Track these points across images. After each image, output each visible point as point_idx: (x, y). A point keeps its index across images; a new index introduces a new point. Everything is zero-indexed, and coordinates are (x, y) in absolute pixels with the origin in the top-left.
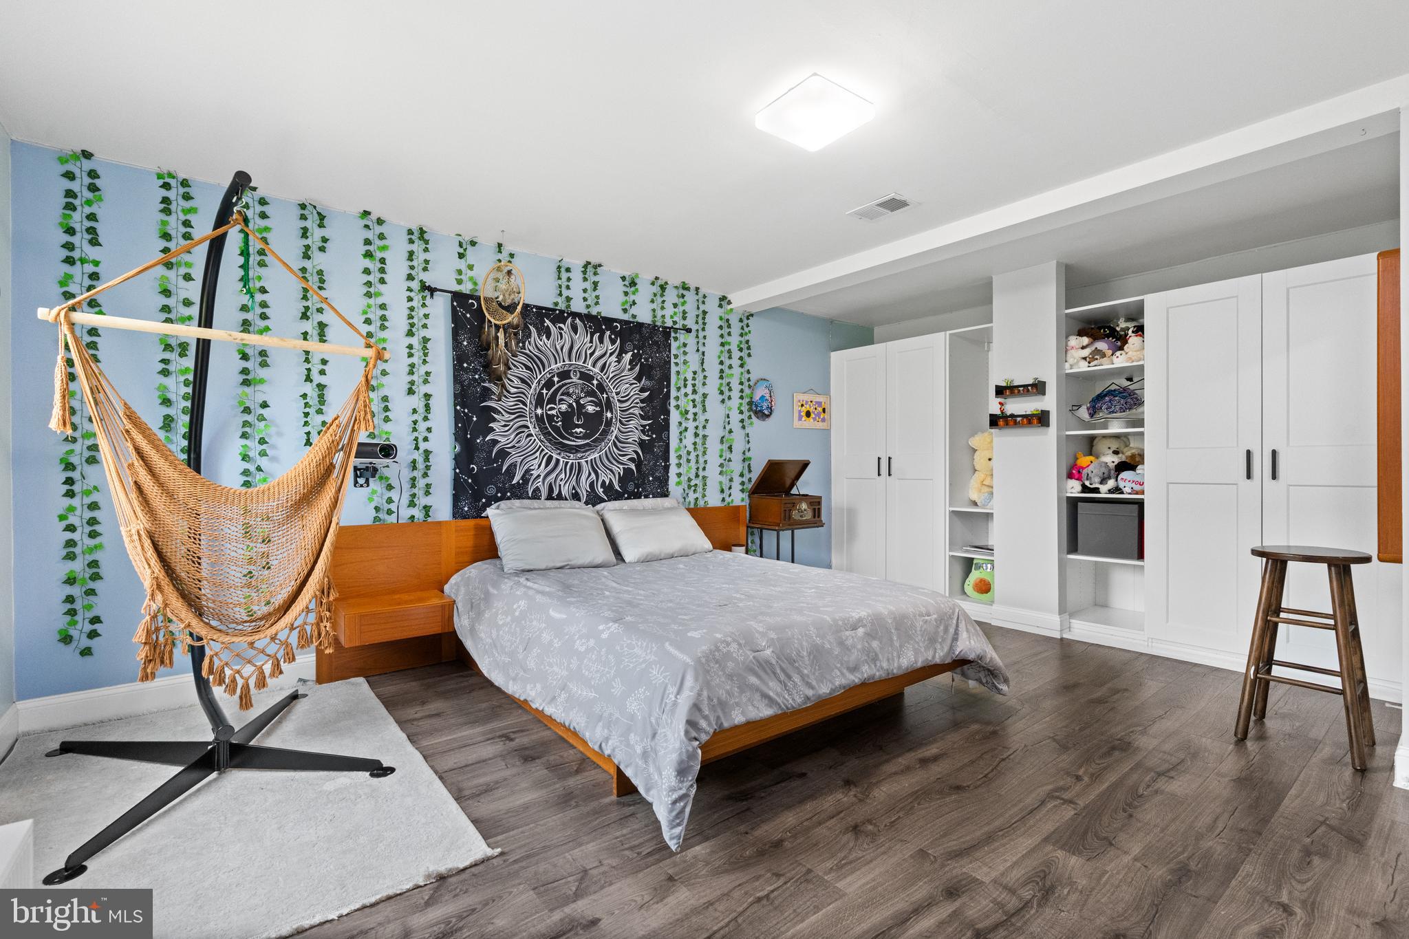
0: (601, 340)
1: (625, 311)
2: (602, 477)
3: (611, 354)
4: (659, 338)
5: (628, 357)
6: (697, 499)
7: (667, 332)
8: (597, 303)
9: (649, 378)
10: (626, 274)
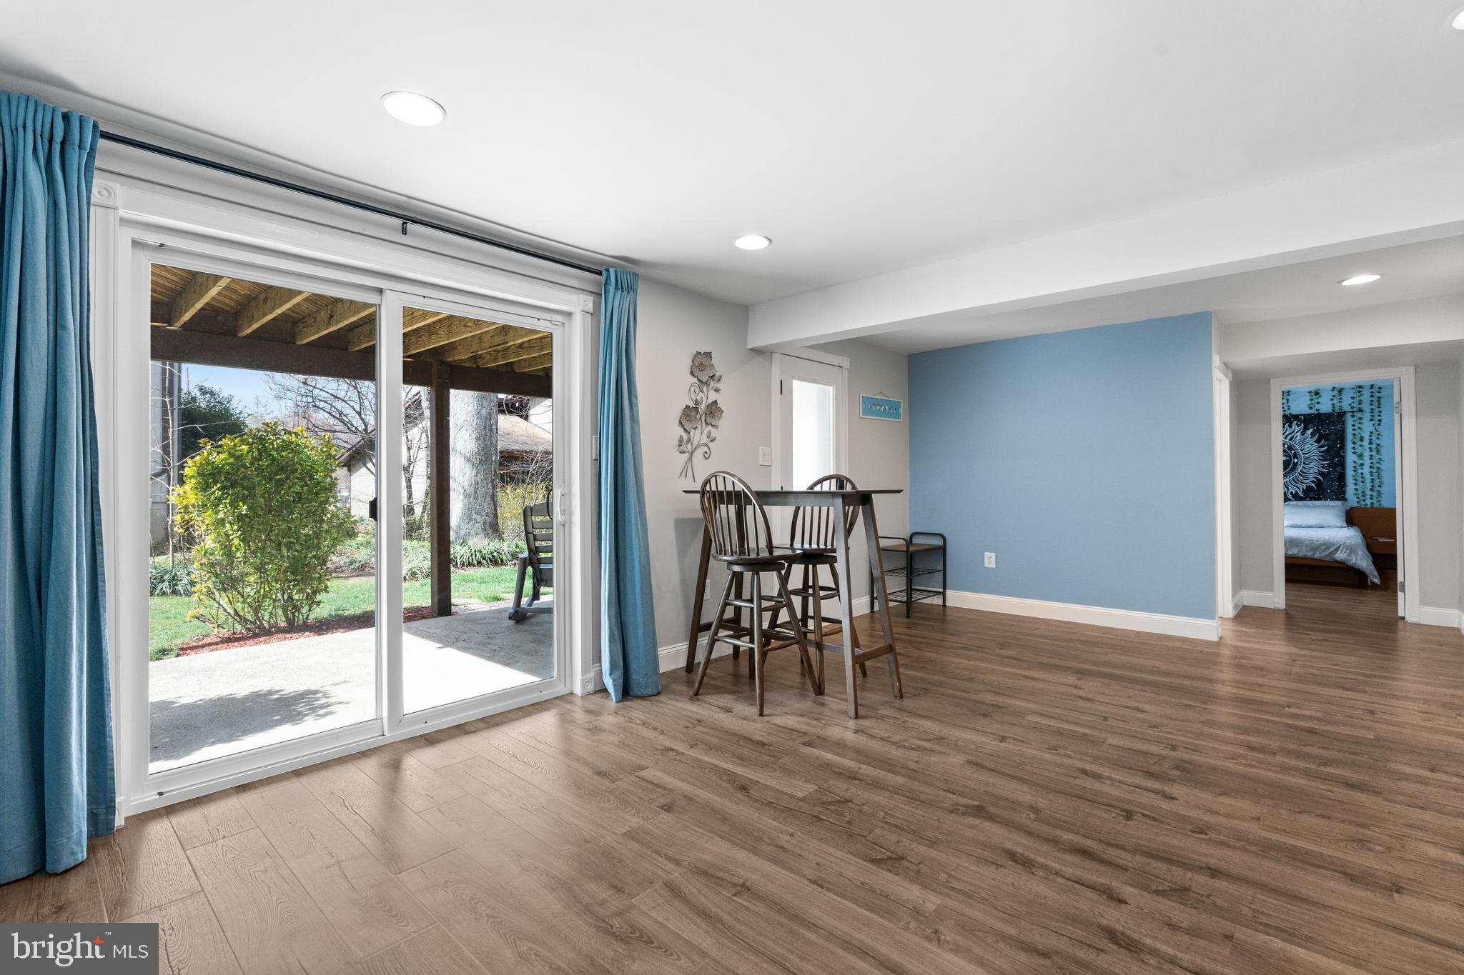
0: (1290, 426)
1: (1311, 408)
2: (1291, 490)
3: (1297, 432)
4: (1335, 419)
5: (1310, 431)
6: (1372, 503)
7: (1341, 416)
8: (1289, 409)
9: (1327, 440)
10: (1312, 390)
